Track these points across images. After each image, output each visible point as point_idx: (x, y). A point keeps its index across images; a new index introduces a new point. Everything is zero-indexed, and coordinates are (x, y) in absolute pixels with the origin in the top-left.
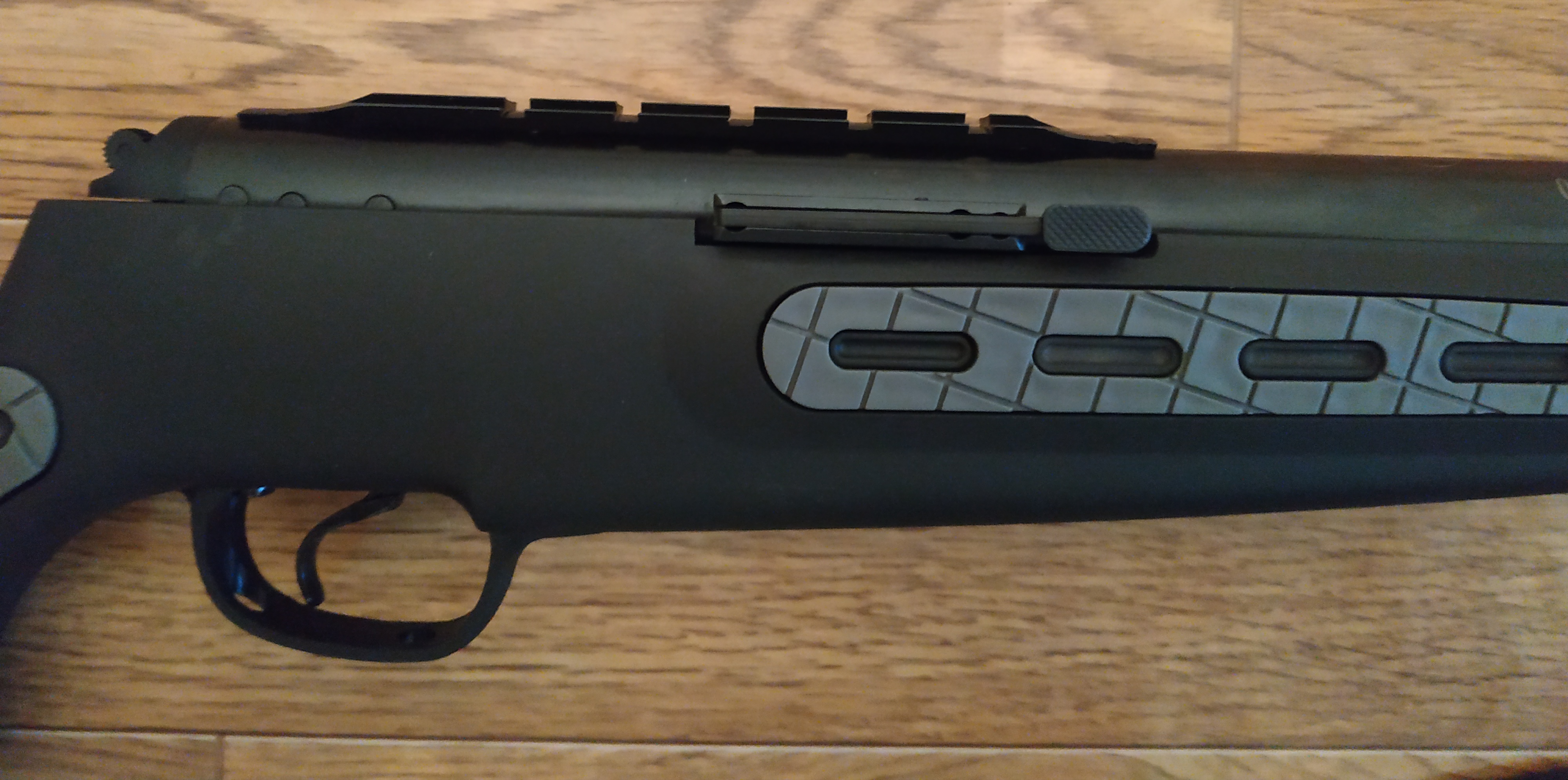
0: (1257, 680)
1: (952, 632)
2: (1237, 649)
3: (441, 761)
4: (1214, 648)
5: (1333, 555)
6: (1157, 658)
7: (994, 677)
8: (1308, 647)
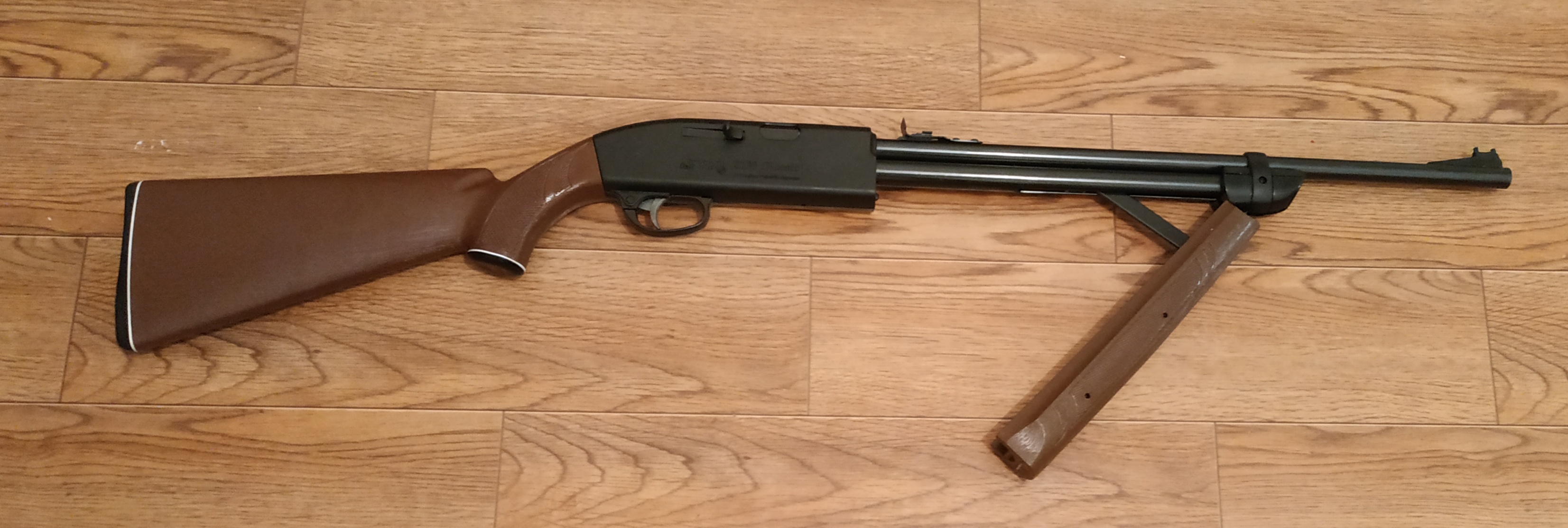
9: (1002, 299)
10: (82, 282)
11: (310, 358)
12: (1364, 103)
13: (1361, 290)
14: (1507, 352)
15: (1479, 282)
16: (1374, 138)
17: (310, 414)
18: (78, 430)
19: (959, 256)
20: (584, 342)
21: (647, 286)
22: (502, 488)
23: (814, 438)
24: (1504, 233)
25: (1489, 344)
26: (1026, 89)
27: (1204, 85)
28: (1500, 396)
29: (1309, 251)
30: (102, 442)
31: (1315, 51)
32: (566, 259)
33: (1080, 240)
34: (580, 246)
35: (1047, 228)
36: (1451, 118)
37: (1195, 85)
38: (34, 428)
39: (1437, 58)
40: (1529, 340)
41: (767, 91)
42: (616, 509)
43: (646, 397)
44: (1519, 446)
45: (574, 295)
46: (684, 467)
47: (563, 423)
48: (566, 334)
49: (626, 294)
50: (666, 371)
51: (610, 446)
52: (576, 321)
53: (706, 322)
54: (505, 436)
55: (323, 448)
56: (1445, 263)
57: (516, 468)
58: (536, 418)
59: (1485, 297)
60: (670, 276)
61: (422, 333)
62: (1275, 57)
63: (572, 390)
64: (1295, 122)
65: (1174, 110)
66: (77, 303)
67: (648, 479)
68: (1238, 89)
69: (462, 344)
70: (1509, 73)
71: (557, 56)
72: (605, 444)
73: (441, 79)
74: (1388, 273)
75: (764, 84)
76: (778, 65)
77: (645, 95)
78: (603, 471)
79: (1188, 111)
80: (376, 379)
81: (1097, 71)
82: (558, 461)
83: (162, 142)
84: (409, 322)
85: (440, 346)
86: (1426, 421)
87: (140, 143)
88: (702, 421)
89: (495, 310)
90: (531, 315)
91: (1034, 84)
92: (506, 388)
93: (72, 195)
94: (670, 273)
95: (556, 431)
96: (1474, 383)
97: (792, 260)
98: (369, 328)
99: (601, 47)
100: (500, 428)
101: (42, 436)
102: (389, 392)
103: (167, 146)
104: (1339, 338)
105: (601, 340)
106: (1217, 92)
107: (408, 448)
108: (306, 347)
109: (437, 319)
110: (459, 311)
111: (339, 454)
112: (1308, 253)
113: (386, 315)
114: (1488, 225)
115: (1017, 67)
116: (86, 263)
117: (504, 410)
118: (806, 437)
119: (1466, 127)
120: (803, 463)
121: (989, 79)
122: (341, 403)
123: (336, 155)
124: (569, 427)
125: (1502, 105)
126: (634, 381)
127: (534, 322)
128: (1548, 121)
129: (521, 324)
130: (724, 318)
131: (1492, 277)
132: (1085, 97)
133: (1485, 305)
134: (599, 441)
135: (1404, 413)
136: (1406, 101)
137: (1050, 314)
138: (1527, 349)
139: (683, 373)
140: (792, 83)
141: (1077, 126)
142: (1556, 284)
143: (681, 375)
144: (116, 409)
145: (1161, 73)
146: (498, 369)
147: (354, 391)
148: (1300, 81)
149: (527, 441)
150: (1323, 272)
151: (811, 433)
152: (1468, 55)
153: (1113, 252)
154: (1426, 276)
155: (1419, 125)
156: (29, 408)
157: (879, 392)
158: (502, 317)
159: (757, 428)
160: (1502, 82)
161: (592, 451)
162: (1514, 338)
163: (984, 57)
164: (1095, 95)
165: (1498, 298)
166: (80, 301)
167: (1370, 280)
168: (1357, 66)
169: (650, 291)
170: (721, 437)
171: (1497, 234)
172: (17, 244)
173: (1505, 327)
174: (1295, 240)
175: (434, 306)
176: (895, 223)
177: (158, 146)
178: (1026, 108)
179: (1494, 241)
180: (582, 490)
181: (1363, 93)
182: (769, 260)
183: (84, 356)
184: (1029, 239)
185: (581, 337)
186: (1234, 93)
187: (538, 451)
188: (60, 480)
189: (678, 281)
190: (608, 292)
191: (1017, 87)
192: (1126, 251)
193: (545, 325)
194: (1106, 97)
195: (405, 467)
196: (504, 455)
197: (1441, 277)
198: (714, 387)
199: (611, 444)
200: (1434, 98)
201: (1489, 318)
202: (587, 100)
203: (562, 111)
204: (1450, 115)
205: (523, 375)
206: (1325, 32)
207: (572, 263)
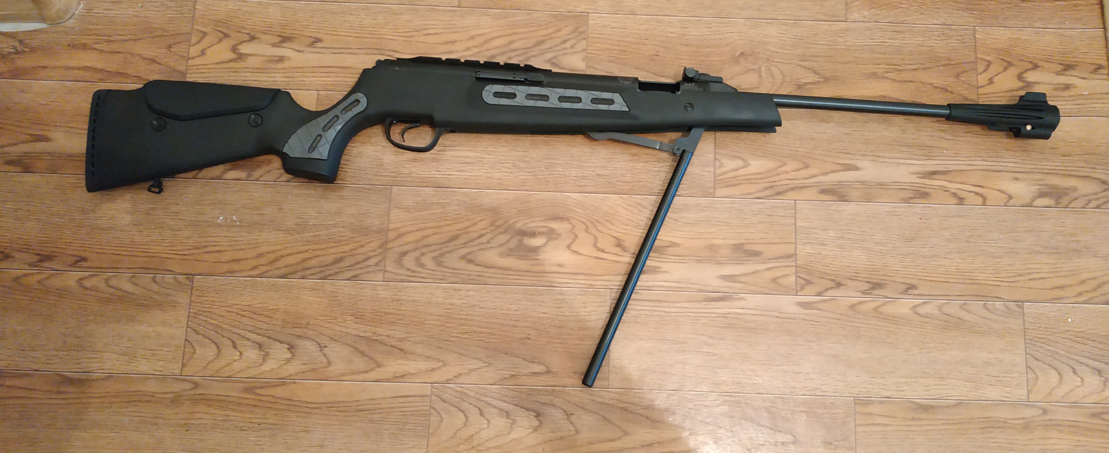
0: (588, 181)
1: (530, 170)
2: (585, 175)
3: (434, 191)
4: (581, 175)
5: (603, 158)
6: (570, 176)
7: (538, 178)
8: (598, 175)
9: (726, 317)
10: (192, 303)
11: (321, 351)
12: (954, 194)
13: (945, 314)
14: (1036, 356)
15: (1021, 310)
16: (960, 216)
17: (322, 384)
18: (192, 392)
19: (700, 290)
20: (477, 341)
21: (514, 307)
22: (431, 431)
23: (611, 402)
24: (1038, 279)
25: (1026, 351)
26: (742, 184)
27: (854, 182)
28: (1030, 384)
29: (916, 289)
30: (205, 400)
31: (925, 160)
32: (468, 291)
33: (774, 280)
34: (475, 282)
35: (754, 273)
36: (1008, 204)
37: (848, 182)
38: (167, 390)
39: (1002, 164)
40: (1050, 348)
41: (586, 186)
42: (496, 444)
43: (513, 376)
44: (1040, 415)
45: (472, 312)
46: (535, 419)
47: (466, 391)
48: (469, 337)
49: (502, 312)
50: (525, 360)
51: (492, 406)
52: (473, 328)
53: (548, 330)
54: (432, 399)
55: (329, 405)
56: (1000, 298)
57: (439, 418)
58: (450, 388)
59: (1024, 320)
60: (528, 301)
61: (385, 336)
62: (899, 163)
63: (471, 371)
64: (910, 206)
65: (834, 198)
66: (189, 316)
67: (514, 426)
68: (875, 184)
69: (409, 343)
70: (1047, 173)
71: (463, 165)
72: (490, 405)
73: (395, 179)
74: (965, 304)
75: (585, 181)
76: (593, 169)
77: (515, 189)
78: (489, 422)
79: (843, 198)
80: (359, 363)
81: (787, 172)
82: (463, 414)
83: (234, 217)
84: (377, 329)
85: (395, 344)
86: (983, 398)
87: (221, 218)
88: (546, 391)
89: (427, 322)
90: (448, 325)
91: (748, 180)
92: (433, 370)
93: (184, 250)
94: (527, 299)
95: (463, 396)
96: (1015, 375)
97: (599, 291)
98: (355, 332)
99: (488, 158)
100: (430, 394)
101: (171, 396)
102: (366, 372)
103: (236, 220)
104: (932, 345)
105: (488, 340)
106: (862, 186)
107: (377, 406)
108: (319, 344)
109: (393, 328)
110: (406, 322)
111: (338, 409)
112: (915, 291)
113: (365, 325)
114: (1030, 274)
115: (737, 170)
116: (193, 292)
117: (432, 383)
118: (607, 402)
119: (1019, 209)
120: (605, 419)
121: (720, 177)
122: (339, 378)
123: (335, 226)
124: (469, 394)
125: (1042, 195)
126: (507, 366)
127: (450, 329)
128: (1071, 205)
129: (442, 331)
130: (559, 327)
131: (1029, 307)
132: (780, 189)
133: (1024, 325)
134: (486, 403)
135: (971, 393)
136: (980, 192)
137: (755, 327)
138: (1049, 354)
139: (535, 361)
140: (600, 180)
141: (774, 207)
142: (1069, 312)
143: (534, 362)
144: (213, 380)
145: (827, 173)
146: (429, 358)
147: (346, 371)
148: (914, 179)
149: (445, 401)
150: (923, 303)
151: (609, 399)
152: (1021, 161)
153: (795, 288)
154: (988, 307)
155: (988, 208)
156: (163, 378)
157: (651, 375)
158: (431, 326)
159: (578, 396)
160: (1043, 180)
161: (482, 409)
162: (1041, 347)
163: (717, 163)
164: (785, 188)
165: (1033, 321)
166: (191, 314)
167: (953, 309)
168: (951, 169)
169: (517, 310)
170: (557, 401)
171: (1034, 279)
172: (154, 280)
173: (1036, 339)
174: (907, 282)
175: (392, 320)
176: (661, 268)
177: (232, 220)
178: (744, 196)
179: (1032, 284)
180: (477, 433)
181: (953, 187)
182: (585, 291)
183: (193, 348)
184: (743, 279)
185: (477, 339)
186: (872, 187)
187: (452, 408)
188: (183, 422)
189: (532, 304)
190: (492, 311)
191: (737, 182)
192: (803, 287)
193: (456, 331)
194: (792, 189)
195: (376, 417)
196: (432, 410)
197: (997, 307)
198: (553, 370)
199: (494, 404)
200: (999, 190)
201: (1026, 334)
202: (480, 192)
203: (466, 199)
204: (1008, 202)
205: (443, 362)
206: (932, 147)
207: (471, 293)
